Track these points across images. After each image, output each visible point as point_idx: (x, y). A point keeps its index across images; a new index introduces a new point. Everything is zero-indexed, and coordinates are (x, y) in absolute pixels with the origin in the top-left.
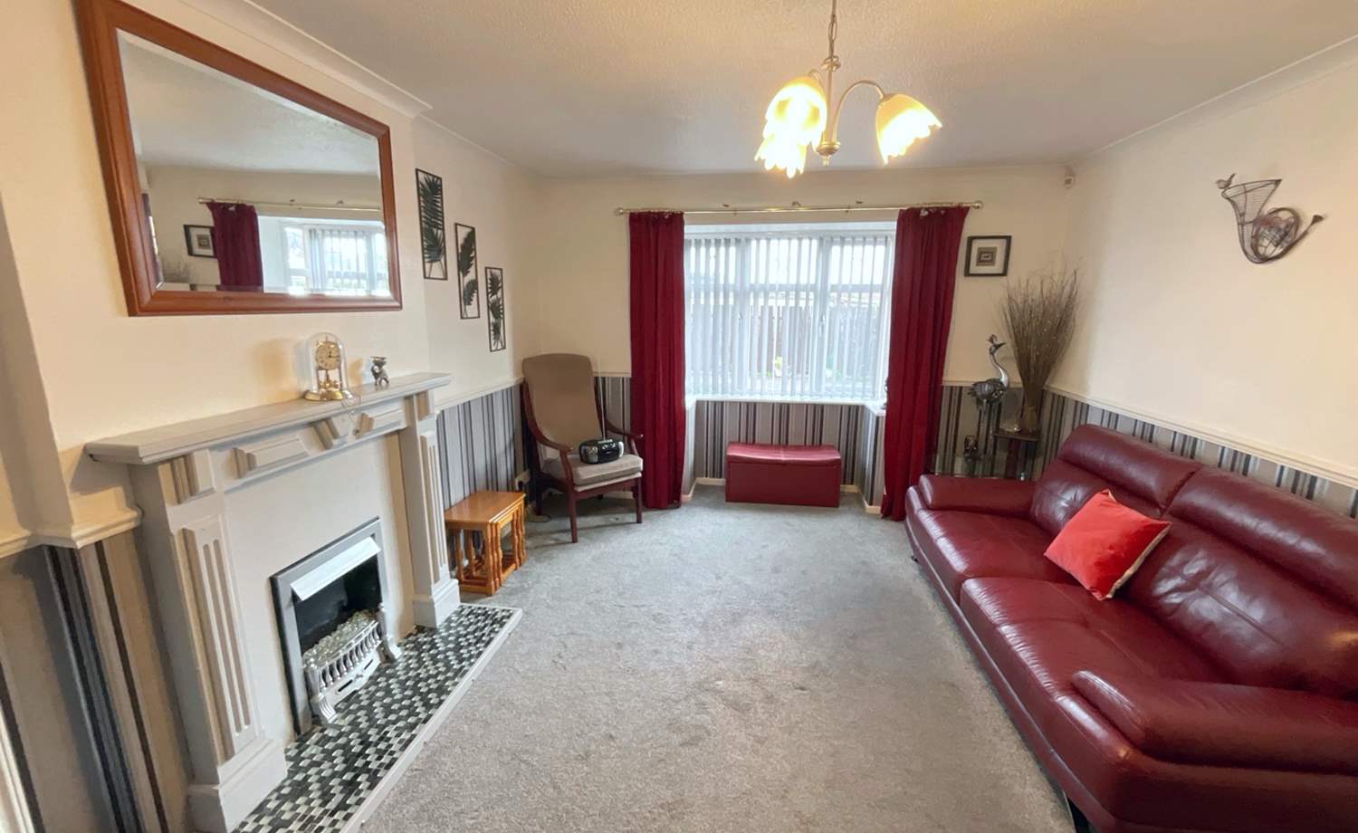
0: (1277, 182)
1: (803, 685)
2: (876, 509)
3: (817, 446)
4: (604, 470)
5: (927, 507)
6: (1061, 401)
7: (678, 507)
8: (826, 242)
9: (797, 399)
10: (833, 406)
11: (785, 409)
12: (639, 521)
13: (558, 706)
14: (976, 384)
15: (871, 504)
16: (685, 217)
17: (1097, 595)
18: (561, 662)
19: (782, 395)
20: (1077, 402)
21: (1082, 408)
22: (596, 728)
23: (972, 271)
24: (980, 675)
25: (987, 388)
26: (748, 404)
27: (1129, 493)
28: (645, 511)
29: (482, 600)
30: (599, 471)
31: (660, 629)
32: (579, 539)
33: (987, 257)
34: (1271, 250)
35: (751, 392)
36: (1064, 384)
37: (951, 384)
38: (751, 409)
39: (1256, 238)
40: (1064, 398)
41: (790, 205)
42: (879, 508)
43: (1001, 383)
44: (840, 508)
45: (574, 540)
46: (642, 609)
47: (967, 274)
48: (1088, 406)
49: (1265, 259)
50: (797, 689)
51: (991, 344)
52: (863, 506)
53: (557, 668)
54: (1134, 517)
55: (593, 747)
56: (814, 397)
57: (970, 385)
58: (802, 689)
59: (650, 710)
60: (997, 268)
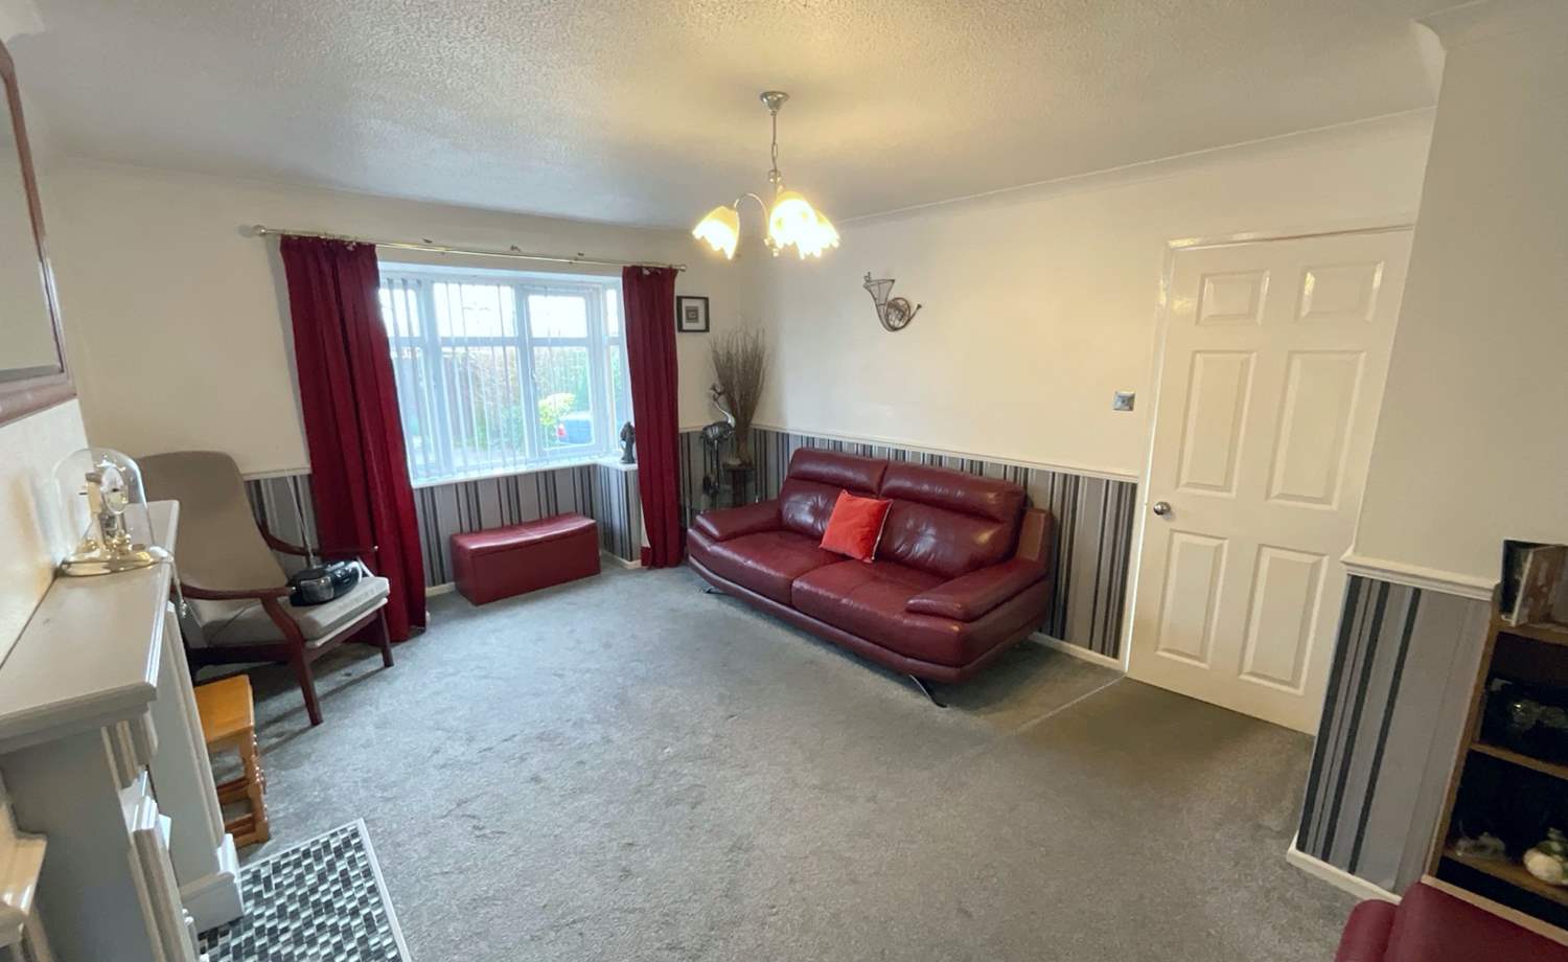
0: (893, 281)
1: (729, 714)
2: (637, 563)
3: (555, 517)
4: (346, 606)
5: (715, 540)
6: (765, 433)
7: (423, 631)
8: (523, 291)
9: (522, 469)
10: (564, 470)
11: (512, 482)
12: (388, 663)
13: (542, 863)
14: (705, 429)
15: (631, 560)
16: (377, 250)
17: (867, 561)
18: (488, 831)
19: (504, 467)
20: (777, 433)
21: (784, 438)
22: (606, 850)
23: (684, 328)
24: (819, 647)
25: (717, 430)
26: (466, 484)
27: (858, 490)
28: (393, 646)
29: (261, 852)
30: (341, 608)
31: (561, 744)
32: (324, 716)
33: (693, 315)
34: (898, 323)
35: (465, 470)
36: (763, 420)
37: (686, 431)
38: (471, 490)
39: (887, 315)
40: (765, 432)
41: (507, 248)
42: (640, 561)
43: (729, 425)
44: (603, 573)
45: (315, 721)
46: (516, 739)
47: (681, 329)
48: (788, 435)
49: (895, 329)
50: (727, 719)
51: (713, 392)
52: (622, 566)
53: (490, 838)
54: (870, 502)
55: (624, 863)
56: (540, 464)
57: (701, 429)
58: (732, 716)
59: (637, 805)
60: (701, 325)
